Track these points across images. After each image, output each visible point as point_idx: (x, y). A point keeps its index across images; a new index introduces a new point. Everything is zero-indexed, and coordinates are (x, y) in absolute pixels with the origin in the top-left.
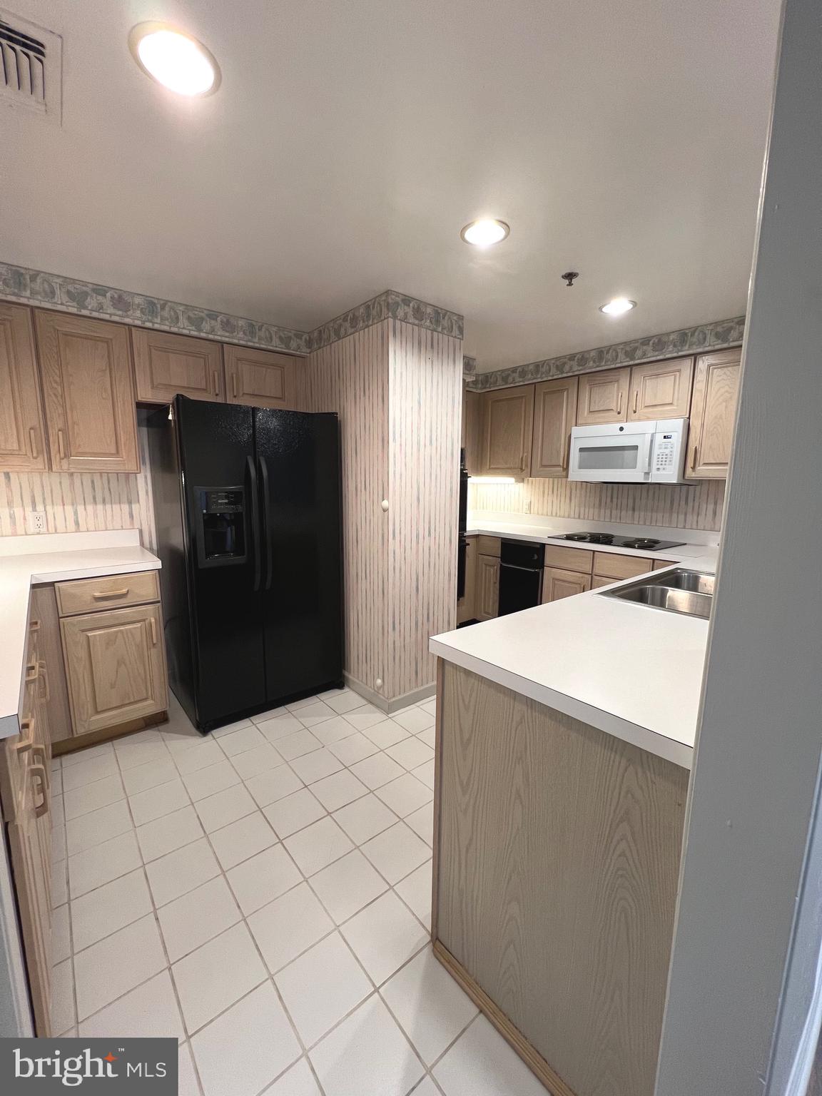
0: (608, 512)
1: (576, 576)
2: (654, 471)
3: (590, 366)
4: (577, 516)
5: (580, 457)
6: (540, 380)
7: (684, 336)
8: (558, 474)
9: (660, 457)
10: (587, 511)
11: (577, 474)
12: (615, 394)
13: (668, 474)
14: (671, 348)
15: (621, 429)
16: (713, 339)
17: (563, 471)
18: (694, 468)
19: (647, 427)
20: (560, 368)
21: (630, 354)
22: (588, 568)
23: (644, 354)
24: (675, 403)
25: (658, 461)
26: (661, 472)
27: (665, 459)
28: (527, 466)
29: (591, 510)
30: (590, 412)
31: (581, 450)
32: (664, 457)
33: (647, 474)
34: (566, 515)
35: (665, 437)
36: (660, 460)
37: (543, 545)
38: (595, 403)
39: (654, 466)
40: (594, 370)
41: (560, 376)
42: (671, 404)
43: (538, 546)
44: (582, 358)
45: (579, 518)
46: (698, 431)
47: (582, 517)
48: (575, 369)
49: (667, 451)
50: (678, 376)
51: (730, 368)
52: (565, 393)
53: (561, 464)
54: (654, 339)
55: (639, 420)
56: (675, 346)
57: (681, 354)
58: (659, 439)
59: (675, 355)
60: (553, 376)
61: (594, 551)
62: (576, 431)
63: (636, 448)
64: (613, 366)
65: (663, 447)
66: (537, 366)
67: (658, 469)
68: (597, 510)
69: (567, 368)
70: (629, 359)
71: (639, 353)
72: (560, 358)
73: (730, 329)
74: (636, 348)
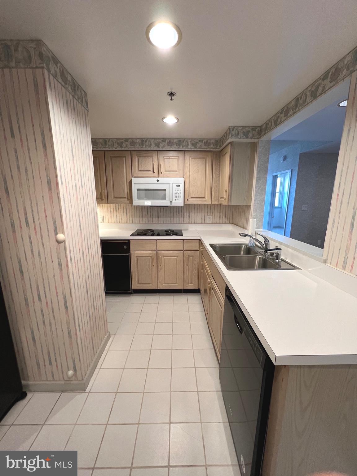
0: (147, 219)
1: (149, 253)
2: (174, 201)
3: (137, 147)
4: (131, 222)
5: (137, 192)
6: (108, 149)
7: (180, 141)
8: (125, 202)
9: (176, 194)
10: (136, 219)
11: (137, 202)
12: (149, 163)
13: (180, 202)
14: (175, 146)
15: (158, 181)
16: (191, 146)
17: (128, 200)
18: (188, 200)
19: (170, 180)
20: (120, 144)
21: (157, 145)
22: (154, 248)
23: (164, 146)
24: (178, 171)
26: (177, 201)
27: (177, 196)
28: (105, 197)
29: (138, 219)
30: (139, 170)
31: (138, 190)
32: (178, 194)
33: (171, 202)
34: (125, 222)
35: (177, 186)
36: (176, 196)
37: (129, 240)
38: (141, 166)
39: (174, 199)
40: (139, 149)
41: (120, 149)
42: (177, 171)
43: (127, 241)
44: (133, 142)
45: (132, 223)
46: (188, 184)
47: (136, 222)
48: (129, 147)
49: (179, 192)
50: (178, 159)
51: (197, 159)
52: (124, 159)
53: (126, 197)
54: (167, 140)
55: (164, 177)
56: (177, 145)
57: (179, 149)
58: (175, 186)
59: (177, 149)
60: (116, 148)
61: (156, 240)
62: (134, 180)
63: (165, 190)
64: (149, 149)
65: (177, 190)
66: (106, 141)
67: (176, 200)
68: (141, 219)
69: (124, 145)
70: (157, 147)
71: (161, 145)
72: (120, 139)
73: (197, 143)
74: (159, 143)
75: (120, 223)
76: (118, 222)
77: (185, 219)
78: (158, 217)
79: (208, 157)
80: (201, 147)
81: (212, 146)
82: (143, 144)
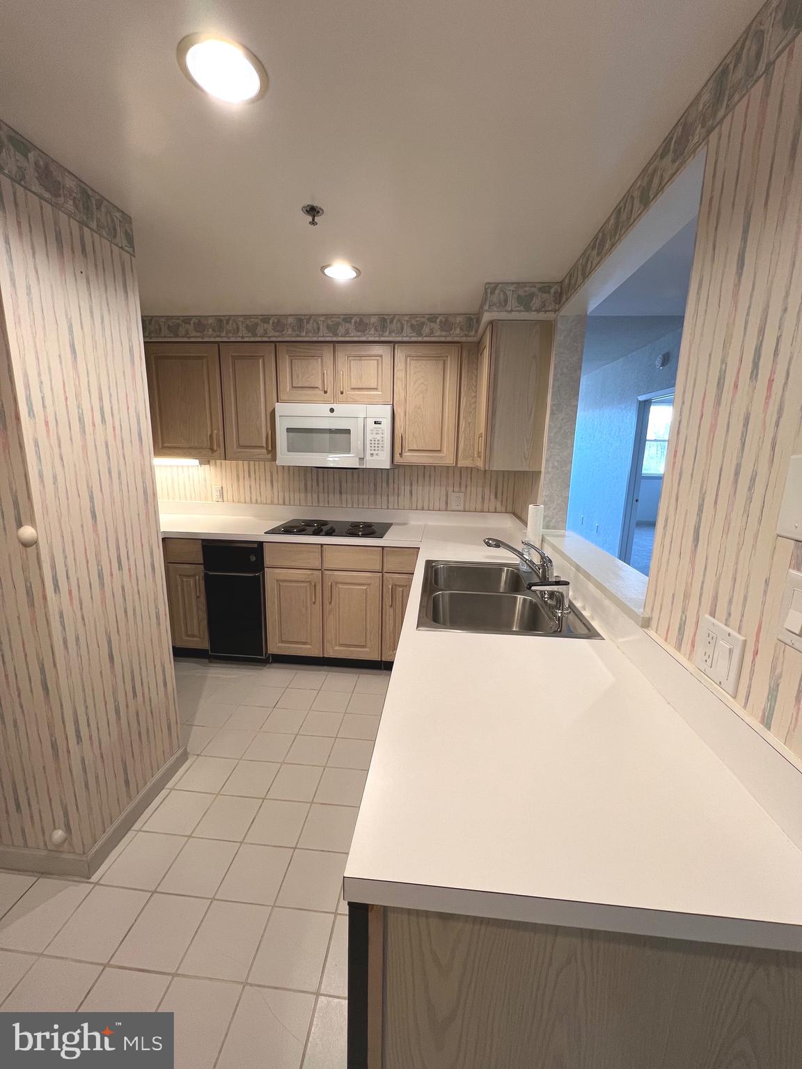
0: (315, 496)
1: (306, 574)
2: (368, 457)
3: (289, 335)
4: (281, 502)
5: (288, 435)
6: (225, 339)
7: (384, 321)
8: (261, 457)
9: (373, 442)
10: (292, 495)
11: (286, 457)
12: (317, 370)
13: (381, 460)
14: (372, 331)
15: (332, 410)
16: (409, 330)
17: (268, 454)
18: (401, 454)
19: (359, 410)
20: (252, 329)
21: (333, 329)
22: (317, 564)
23: (347, 333)
24: (379, 388)
25: (371, 447)
26: (375, 457)
27: (377, 445)
28: (219, 446)
29: (297, 495)
30: (293, 387)
31: (289, 430)
32: (376, 442)
33: (361, 459)
34: (269, 501)
35: (375, 423)
36: (373, 445)
37: (261, 544)
38: (298, 377)
39: (368, 452)
40: (293, 339)
41: (252, 339)
42: (376, 389)
43: (256, 546)
44: (279, 322)
45: (284, 504)
46: (402, 419)
47: (292, 503)
48: (271, 335)
49: (378, 437)
50: (380, 362)
51: (424, 362)
52: (261, 361)
53: (265, 445)
54: (356, 318)
55: (347, 402)
56: (376, 330)
57: (383, 339)
58: (370, 422)
59: (377, 339)
60: (242, 337)
61: (322, 545)
62: (280, 408)
63: (348, 431)
64: (315, 339)
65: (375, 432)
66: (221, 322)
67: (372, 454)
68: (303, 495)
69: (260, 330)
70: (331, 334)
71: (341, 330)
72: (250, 317)
73: (423, 324)
74: (338, 324)
75: (257, 503)
76: (254, 501)
77: (401, 497)
78: (341, 493)
79: (449, 358)
80: (431, 333)
81: (458, 331)
82: (301, 327)
